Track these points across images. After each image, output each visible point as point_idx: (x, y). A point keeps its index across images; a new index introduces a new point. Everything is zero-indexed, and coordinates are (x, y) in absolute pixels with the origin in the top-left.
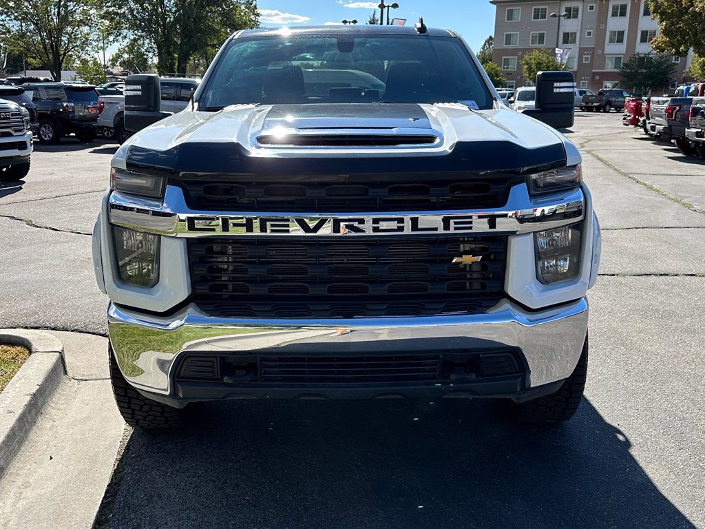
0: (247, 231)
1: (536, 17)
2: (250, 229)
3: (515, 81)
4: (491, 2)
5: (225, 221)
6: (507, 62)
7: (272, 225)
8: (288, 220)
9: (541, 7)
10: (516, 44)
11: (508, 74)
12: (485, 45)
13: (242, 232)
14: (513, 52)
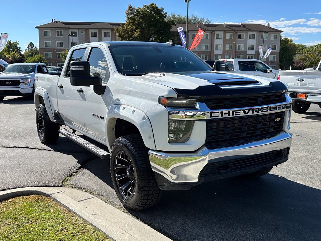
0: (228, 116)
1: (58, 35)
2: (229, 115)
3: (52, 63)
4: (36, 27)
5: (222, 113)
6: (47, 55)
7: (236, 113)
8: (240, 111)
9: (60, 31)
10: (50, 47)
11: (48, 60)
12: (29, 46)
13: (227, 116)
14: (50, 50)
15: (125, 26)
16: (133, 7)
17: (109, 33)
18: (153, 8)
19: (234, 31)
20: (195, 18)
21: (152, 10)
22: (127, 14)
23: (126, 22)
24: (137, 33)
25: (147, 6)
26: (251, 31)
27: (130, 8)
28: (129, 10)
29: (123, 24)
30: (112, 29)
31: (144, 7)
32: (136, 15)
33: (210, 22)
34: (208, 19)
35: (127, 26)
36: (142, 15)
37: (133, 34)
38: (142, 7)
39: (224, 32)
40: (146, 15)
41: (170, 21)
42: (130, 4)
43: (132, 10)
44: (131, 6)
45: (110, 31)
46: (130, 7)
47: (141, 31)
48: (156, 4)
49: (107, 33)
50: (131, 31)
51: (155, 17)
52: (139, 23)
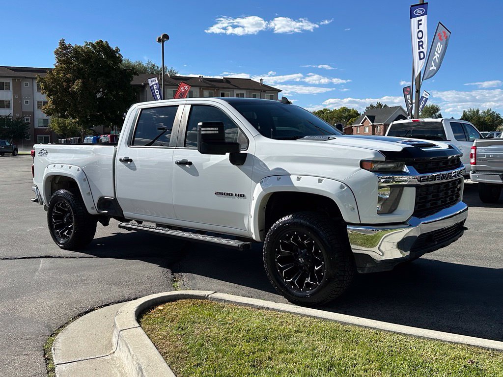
15: (55, 73)
16: (67, 44)
17: (9, 83)
18: (102, 47)
19: (214, 87)
20: (153, 65)
21: (101, 51)
22: (58, 54)
23: (56, 66)
24: (77, 85)
25: (93, 44)
26: (238, 88)
27: (64, 45)
28: (60, 48)
29: (51, 70)
30: (14, 78)
31: (87, 45)
32: (72, 57)
33: (176, 73)
34: (172, 68)
35: (58, 73)
36: (83, 56)
37: (70, 87)
38: (83, 45)
39: (200, 89)
40: (90, 58)
41: (130, 69)
42: (63, 40)
43: (66, 48)
44: (64, 42)
45: (11, 81)
46: (62, 43)
47: (83, 83)
48: (107, 42)
49: (6, 83)
50: (65, 81)
51: (106, 62)
52: (78, 68)
